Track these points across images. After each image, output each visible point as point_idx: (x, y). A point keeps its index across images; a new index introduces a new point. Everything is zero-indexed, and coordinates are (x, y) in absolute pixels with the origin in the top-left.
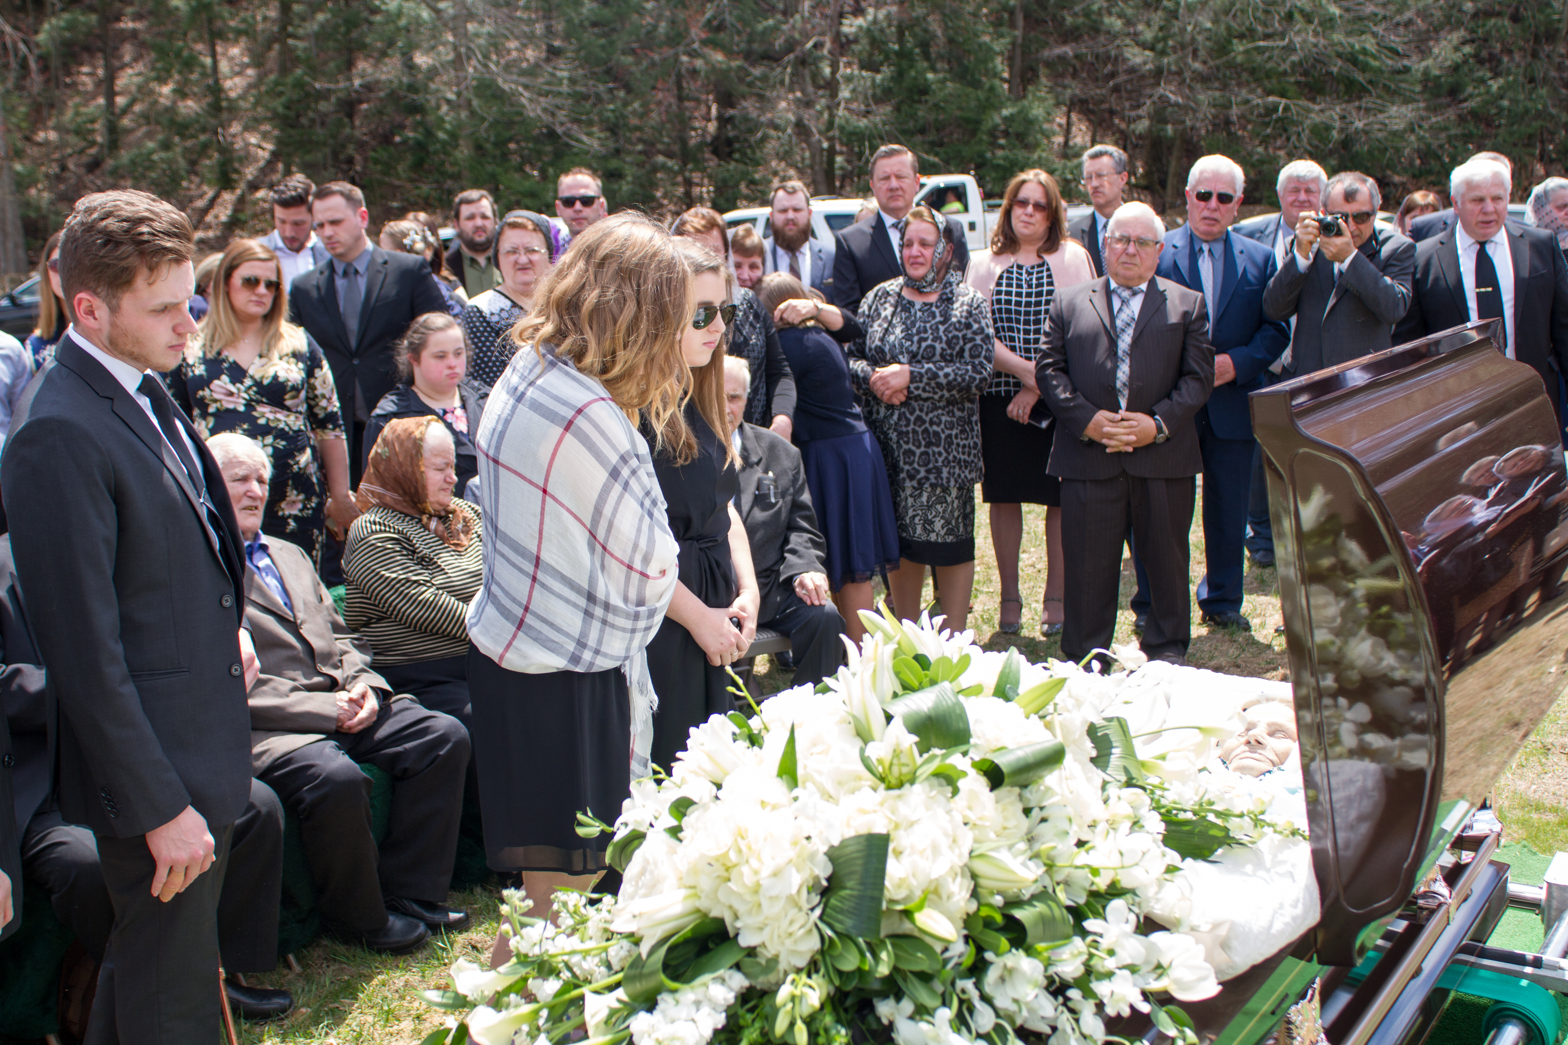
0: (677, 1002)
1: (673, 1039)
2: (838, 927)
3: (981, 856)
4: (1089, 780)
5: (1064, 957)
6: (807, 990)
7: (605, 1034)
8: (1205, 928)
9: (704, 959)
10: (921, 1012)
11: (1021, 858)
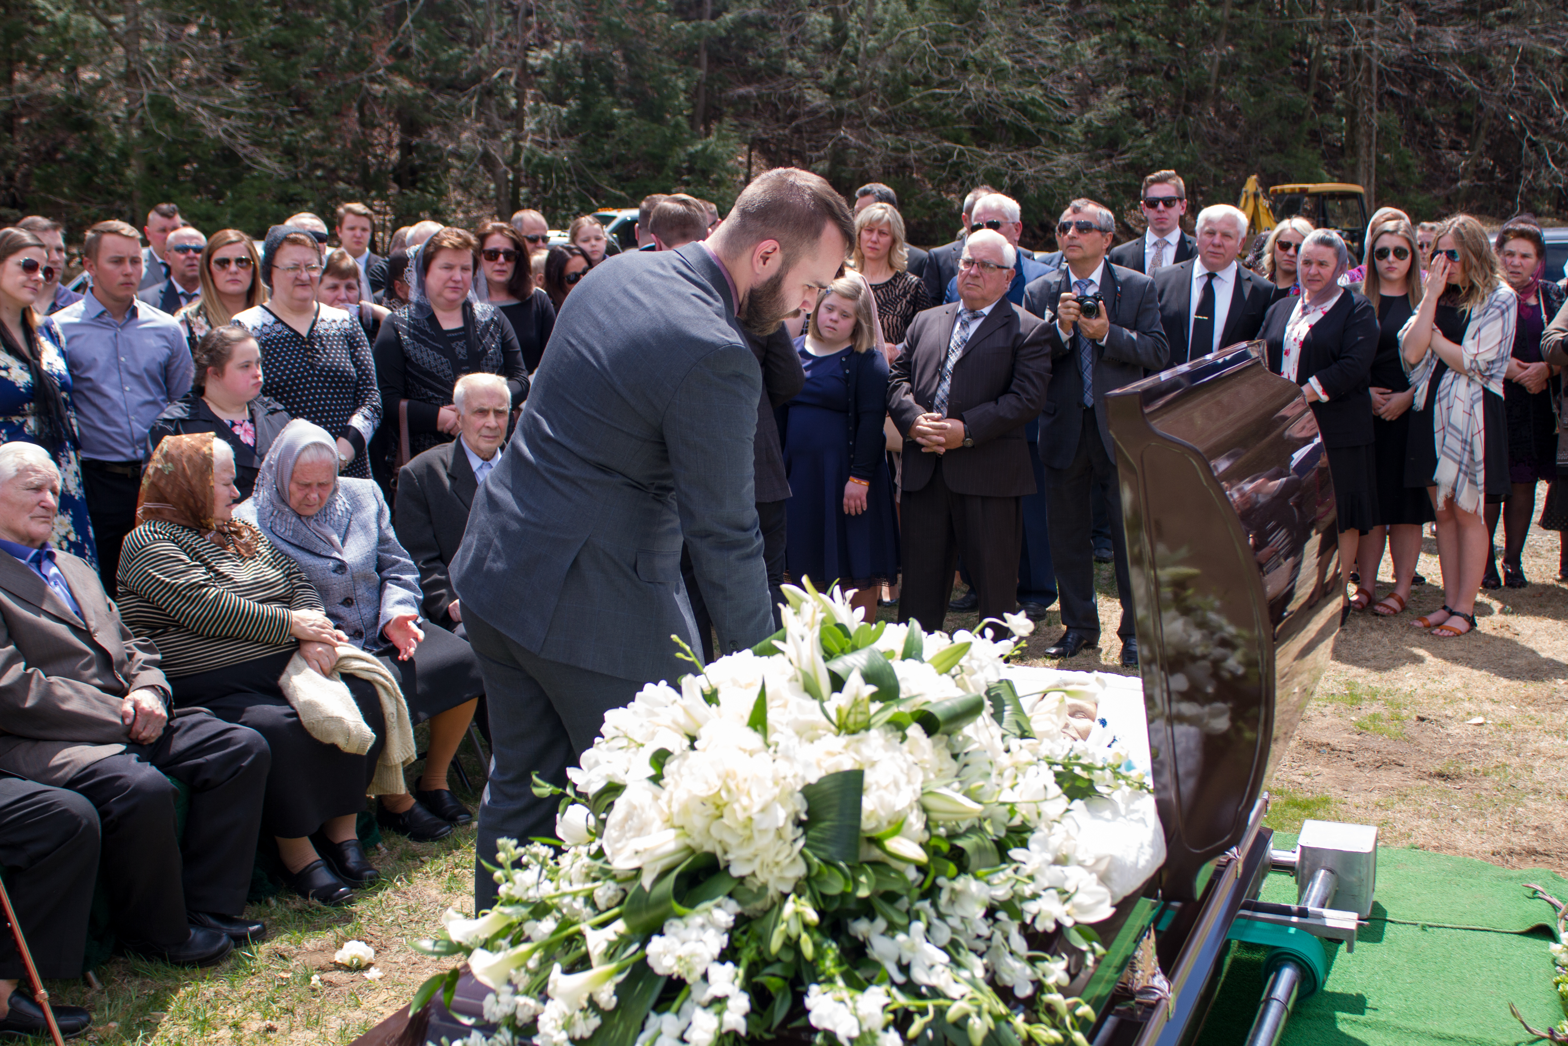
1: (692, 955)
2: (822, 854)
3: (930, 793)
4: (994, 732)
5: (996, 881)
6: (806, 909)
7: (604, 963)
8: (1090, 862)
9: (698, 890)
10: (892, 929)
11: (959, 794)
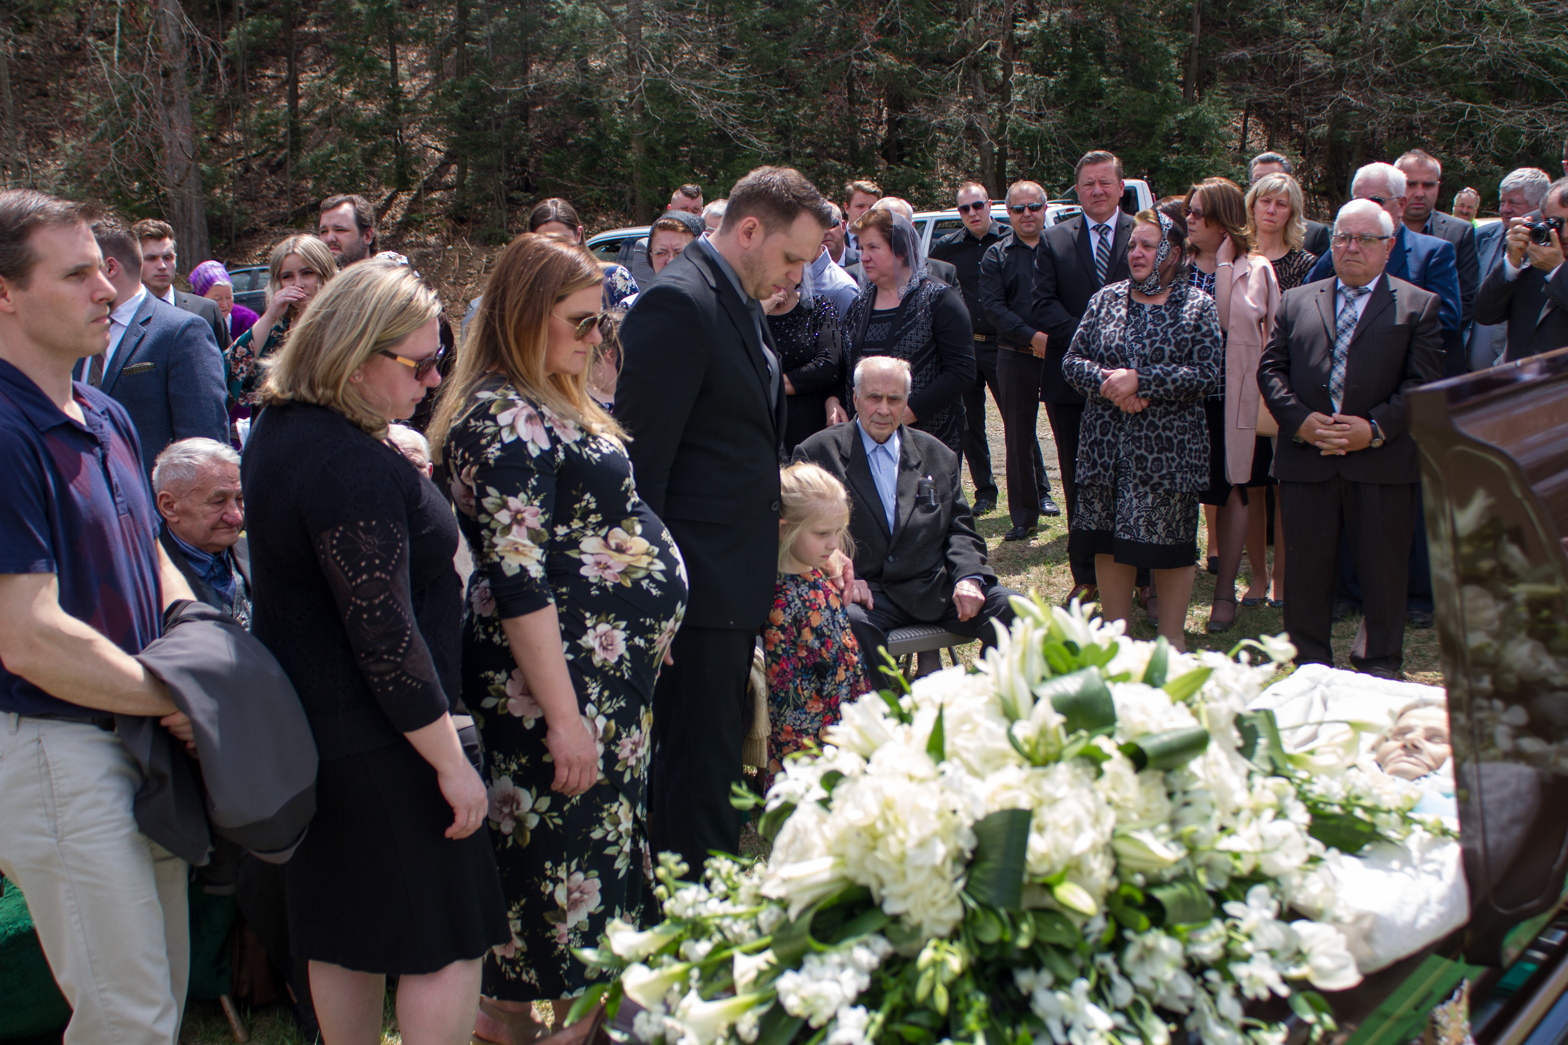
0: (823, 963)
1: (818, 996)
2: (982, 898)
3: (1124, 836)
4: (1234, 768)
5: (1204, 938)
6: (949, 957)
7: (752, 992)
8: (1348, 918)
10: (1060, 983)
11: (1163, 840)
